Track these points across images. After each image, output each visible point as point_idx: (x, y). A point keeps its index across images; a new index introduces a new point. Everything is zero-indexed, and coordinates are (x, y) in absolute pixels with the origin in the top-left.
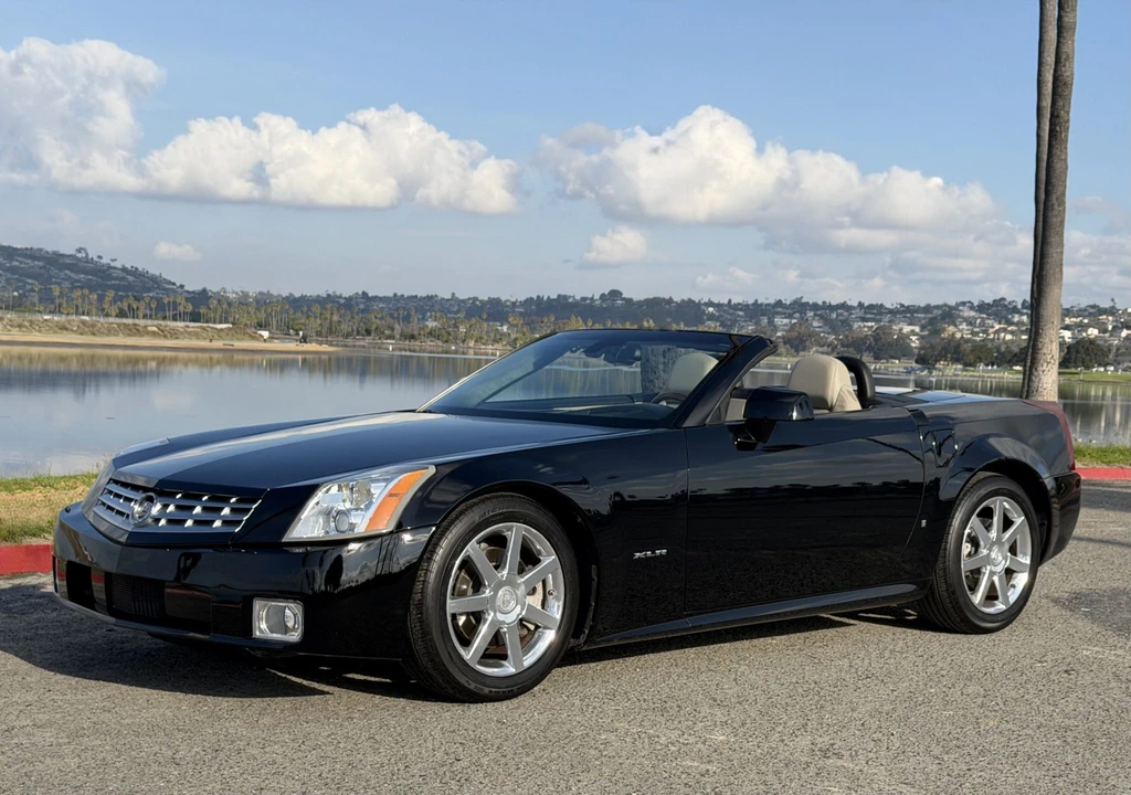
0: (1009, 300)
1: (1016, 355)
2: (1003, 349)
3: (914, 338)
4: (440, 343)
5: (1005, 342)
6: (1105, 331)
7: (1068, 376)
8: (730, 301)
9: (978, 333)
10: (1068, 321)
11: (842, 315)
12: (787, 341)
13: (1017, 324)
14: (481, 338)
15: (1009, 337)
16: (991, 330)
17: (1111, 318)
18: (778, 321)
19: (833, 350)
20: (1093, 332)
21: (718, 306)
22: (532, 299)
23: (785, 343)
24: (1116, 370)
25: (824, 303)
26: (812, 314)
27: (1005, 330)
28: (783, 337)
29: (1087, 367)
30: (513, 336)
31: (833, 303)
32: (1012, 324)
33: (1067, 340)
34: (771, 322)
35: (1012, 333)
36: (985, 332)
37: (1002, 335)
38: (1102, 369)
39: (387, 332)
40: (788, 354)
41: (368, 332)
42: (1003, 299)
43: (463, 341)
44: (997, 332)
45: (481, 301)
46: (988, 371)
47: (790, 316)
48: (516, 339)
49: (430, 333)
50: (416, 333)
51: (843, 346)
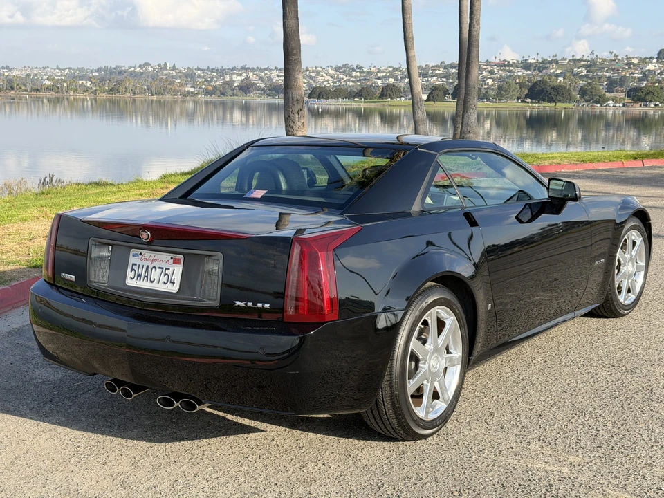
0: (350, 65)
1: (357, 93)
2: (349, 90)
3: (304, 85)
4: (53, 93)
5: (350, 87)
6: (397, 80)
7: (382, 103)
8: (208, 67)
9: (336, 82)
10: (379, 75)
11: (267, 74)
12: (240, 88)
13: (355, 77)
14: (76, 90)
15: (351, 84)
16: (342, 80)
17: (400, 73)
18: (235, 77)
19: (264, 93)
20: (392, 80)
21: (203, 70)
22: (101, 68)
23: (239, 89)
24: (406, 99)
25: (258, 68)
26: (252, 73)
27: (349, 80)
28: (238, 86)
29: (392, 98)
30: (94, 88)
31: (262, 68)
32: (352, 77)
33: (380, 85)
34: (231, 78)
35: (353, 81)
36: (339, 81)
37: (348, 83)
38: (399, 99)
39: (23, 88)
40: (242, 95)
41: (13, 89)
42: (347, 64)
43: (67, 92)
44: (345, 81)
45: (73, 70)
46: (344, 102)
47: (241, 75)
48: (96, 90)
49: (48, 88)
50: (39, 88)
51: (269, 90)
